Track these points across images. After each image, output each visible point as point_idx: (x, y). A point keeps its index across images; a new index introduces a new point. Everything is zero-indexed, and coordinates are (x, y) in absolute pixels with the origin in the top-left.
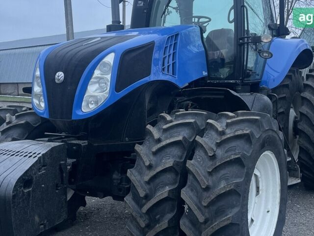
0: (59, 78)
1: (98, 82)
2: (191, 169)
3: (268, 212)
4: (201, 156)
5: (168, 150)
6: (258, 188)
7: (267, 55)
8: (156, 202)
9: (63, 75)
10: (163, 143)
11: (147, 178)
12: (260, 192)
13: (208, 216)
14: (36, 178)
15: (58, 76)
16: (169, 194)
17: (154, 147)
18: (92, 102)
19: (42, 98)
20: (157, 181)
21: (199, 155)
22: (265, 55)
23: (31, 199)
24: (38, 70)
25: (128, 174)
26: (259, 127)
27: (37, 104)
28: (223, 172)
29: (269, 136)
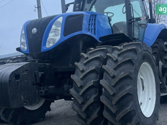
0: (34, 31)
1: (55, 32)
2: (105, 68)
3: (150, 99)
4: (110, 62)
5: (92, 62)
6: (143, 87)
7: (144, 26)
8: (86, 88)
9: (36, 29)
10: (90, 59)
11: (81, 77)
12: (145, 89)
13: (115, 92)
14: (22, 75)
15: (34, 30)
16: (93, 84)
17: (85, 61)
18: (52, 42)
19: (26, 44)
20: (87, 78)
21: (109, 62)
22: (143, 26)
23: (19, 85)
24: (23, 31)
25: (71, 77)
26: (141, 47)
27: (23, 48)
28: (122, 68)
29: (147, 54)
